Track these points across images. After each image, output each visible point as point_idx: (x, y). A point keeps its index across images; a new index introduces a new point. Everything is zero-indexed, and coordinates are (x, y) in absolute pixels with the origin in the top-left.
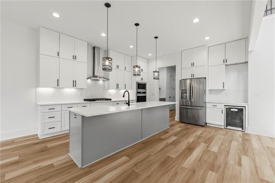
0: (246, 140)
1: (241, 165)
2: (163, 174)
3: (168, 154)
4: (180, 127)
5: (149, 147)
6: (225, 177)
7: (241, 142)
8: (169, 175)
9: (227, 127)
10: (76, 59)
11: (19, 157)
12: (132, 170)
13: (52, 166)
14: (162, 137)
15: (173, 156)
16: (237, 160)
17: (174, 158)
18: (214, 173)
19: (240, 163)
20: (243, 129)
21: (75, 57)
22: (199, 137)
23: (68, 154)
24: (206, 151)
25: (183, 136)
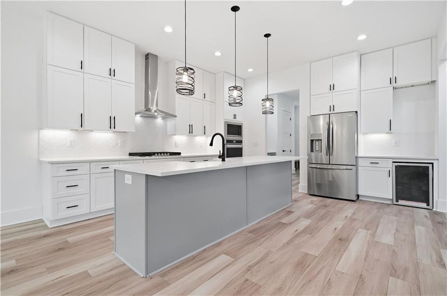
0: (439, 223)
1: (444, 265)
2: (304, 284)
3: (304, 250)
4: (312, 202)
5: (263, 239)
6: (422, 288)
7: (432, 227)
8: (316, 286)
9: (397, 201)
10: (114, 76)
11: (16, 260)
12: (243, 279)
13: (86, 275)
14: (284, 221)
15: (315, 252)
16: (435, 257)
17: (317, 256)
18: (399, 281)
19: (442, 263)
20: (428, 205)
21: (112, 73)
22: (352, 220)
23: (113, 252)
24: (373, 243)
25: (322, 218)
